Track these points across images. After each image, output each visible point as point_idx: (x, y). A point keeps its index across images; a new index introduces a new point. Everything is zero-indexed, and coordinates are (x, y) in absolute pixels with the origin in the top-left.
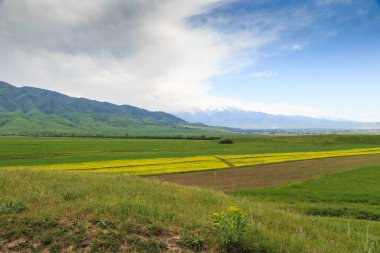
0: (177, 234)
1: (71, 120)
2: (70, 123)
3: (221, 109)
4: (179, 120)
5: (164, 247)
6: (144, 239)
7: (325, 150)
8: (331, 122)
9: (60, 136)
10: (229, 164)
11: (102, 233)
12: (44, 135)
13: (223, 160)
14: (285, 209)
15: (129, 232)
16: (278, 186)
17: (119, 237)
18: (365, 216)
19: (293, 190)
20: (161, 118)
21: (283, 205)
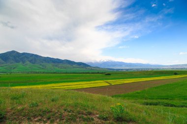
0: (97, 114)
1: (43, 66)
2: (42, 67)
3: (105, 61)
4: (88, 66)
5: (93, 119)
6: (85, 116)
7: (149, 77)
8: (151, 65)
9: (38, 73)
10: (109, 83)
11: (69, 114)
12: (31, 72)
13: (107, 82)
14: (134, 102)
15: (79, 114)
16: (130, 93)
17: (76, 116)
18: (167, 105)
19: (137, 94)
20: (80, 65)
21: (133, 101)
